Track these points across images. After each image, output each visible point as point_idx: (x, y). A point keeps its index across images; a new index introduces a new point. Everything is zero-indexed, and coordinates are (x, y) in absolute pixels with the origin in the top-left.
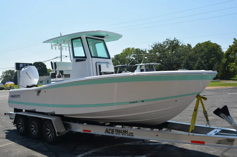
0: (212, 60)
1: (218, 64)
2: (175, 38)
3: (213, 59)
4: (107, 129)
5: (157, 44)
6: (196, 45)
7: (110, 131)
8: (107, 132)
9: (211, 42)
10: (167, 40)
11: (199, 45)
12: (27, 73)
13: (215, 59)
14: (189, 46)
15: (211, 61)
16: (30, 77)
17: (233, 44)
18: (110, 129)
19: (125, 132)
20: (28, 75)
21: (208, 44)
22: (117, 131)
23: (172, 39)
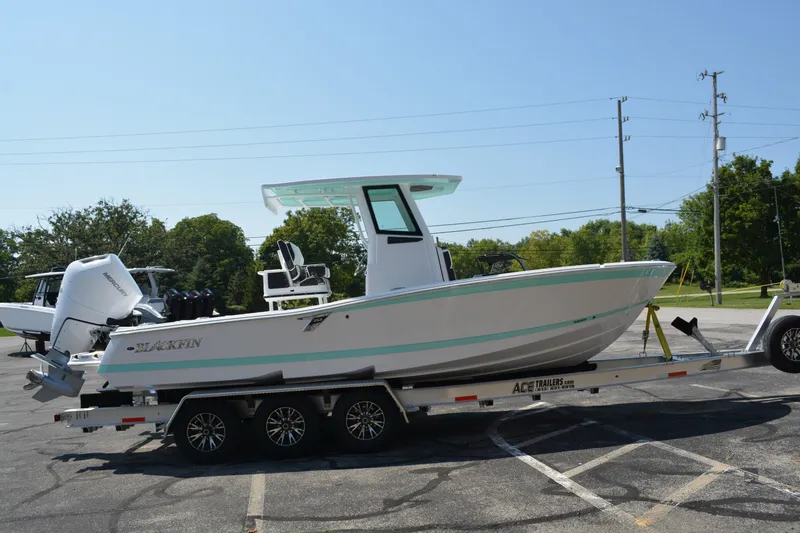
0: (224, 265)
1: (241, 274)
2: (125, 201)
3: (226, 261)
4: (517, 385)
5: (67, 215)
6: (179, 223)
7: (525, 387)
8: (518, 390)
9: (218, 217)
10: (101, 203)
11: (185, 225)
12: (108, 277)
13: (230, 263)
14: (158, 224)
15: (220, 266)
16: (122, 291)
17: (283, 225)
18: (524, 384)
19: (557, 383)
20: (114, 283)
21: (210, 221)
22: (541, 384)
23: (117, 203)
